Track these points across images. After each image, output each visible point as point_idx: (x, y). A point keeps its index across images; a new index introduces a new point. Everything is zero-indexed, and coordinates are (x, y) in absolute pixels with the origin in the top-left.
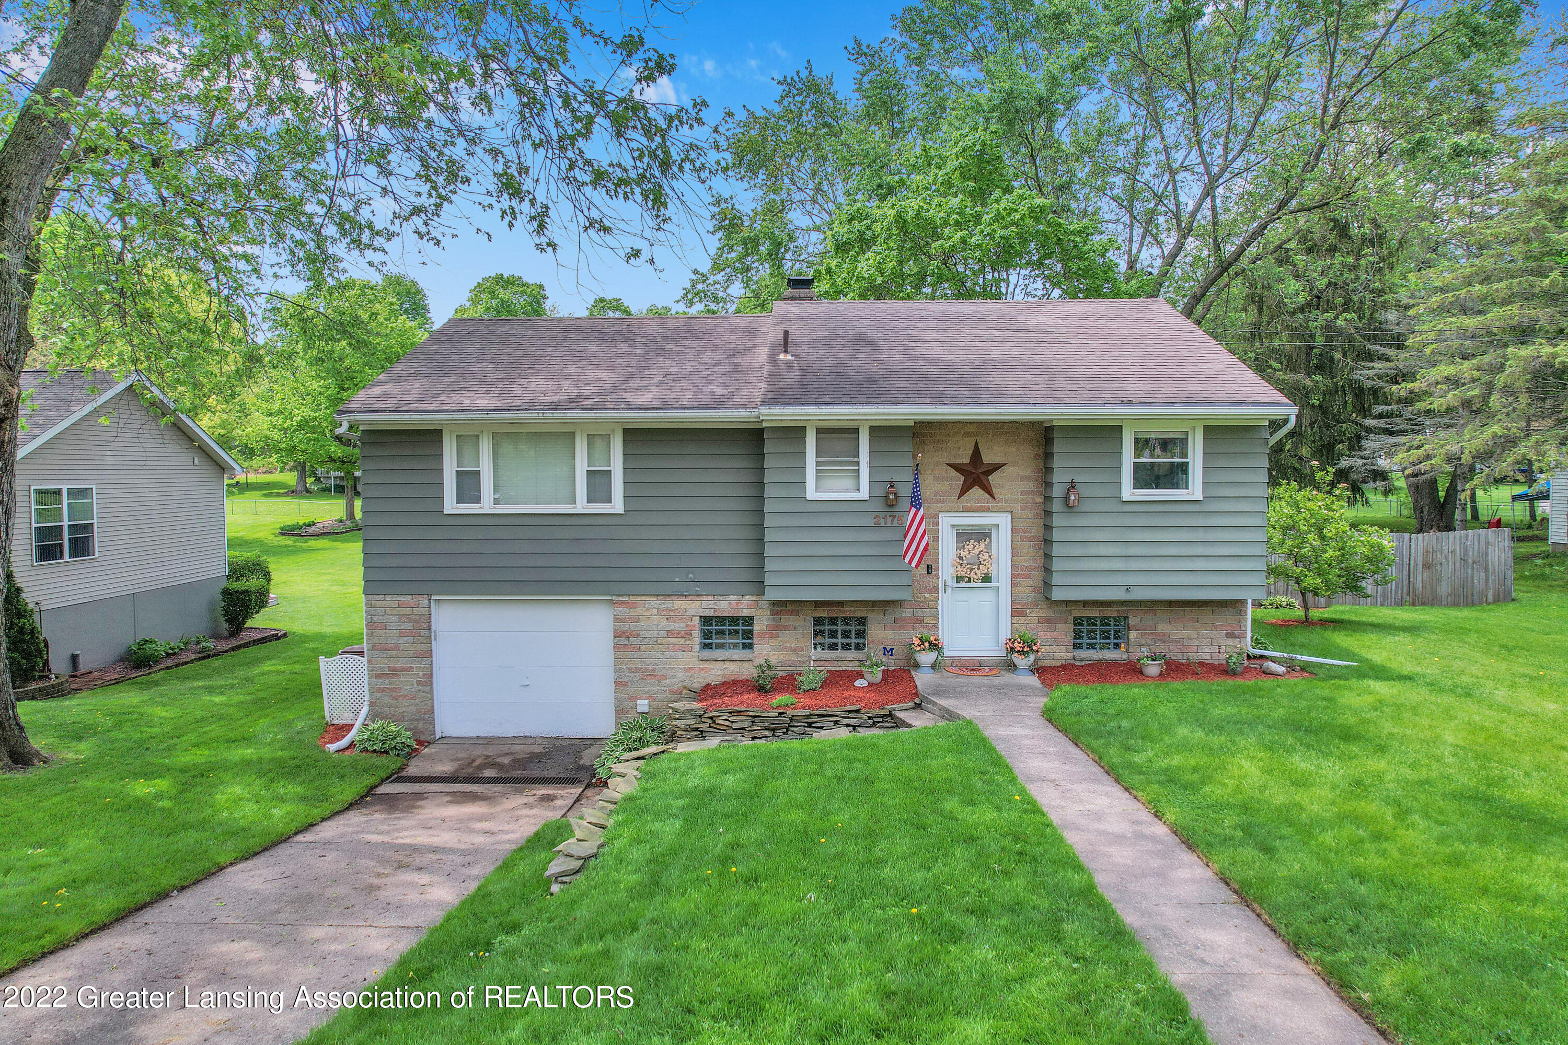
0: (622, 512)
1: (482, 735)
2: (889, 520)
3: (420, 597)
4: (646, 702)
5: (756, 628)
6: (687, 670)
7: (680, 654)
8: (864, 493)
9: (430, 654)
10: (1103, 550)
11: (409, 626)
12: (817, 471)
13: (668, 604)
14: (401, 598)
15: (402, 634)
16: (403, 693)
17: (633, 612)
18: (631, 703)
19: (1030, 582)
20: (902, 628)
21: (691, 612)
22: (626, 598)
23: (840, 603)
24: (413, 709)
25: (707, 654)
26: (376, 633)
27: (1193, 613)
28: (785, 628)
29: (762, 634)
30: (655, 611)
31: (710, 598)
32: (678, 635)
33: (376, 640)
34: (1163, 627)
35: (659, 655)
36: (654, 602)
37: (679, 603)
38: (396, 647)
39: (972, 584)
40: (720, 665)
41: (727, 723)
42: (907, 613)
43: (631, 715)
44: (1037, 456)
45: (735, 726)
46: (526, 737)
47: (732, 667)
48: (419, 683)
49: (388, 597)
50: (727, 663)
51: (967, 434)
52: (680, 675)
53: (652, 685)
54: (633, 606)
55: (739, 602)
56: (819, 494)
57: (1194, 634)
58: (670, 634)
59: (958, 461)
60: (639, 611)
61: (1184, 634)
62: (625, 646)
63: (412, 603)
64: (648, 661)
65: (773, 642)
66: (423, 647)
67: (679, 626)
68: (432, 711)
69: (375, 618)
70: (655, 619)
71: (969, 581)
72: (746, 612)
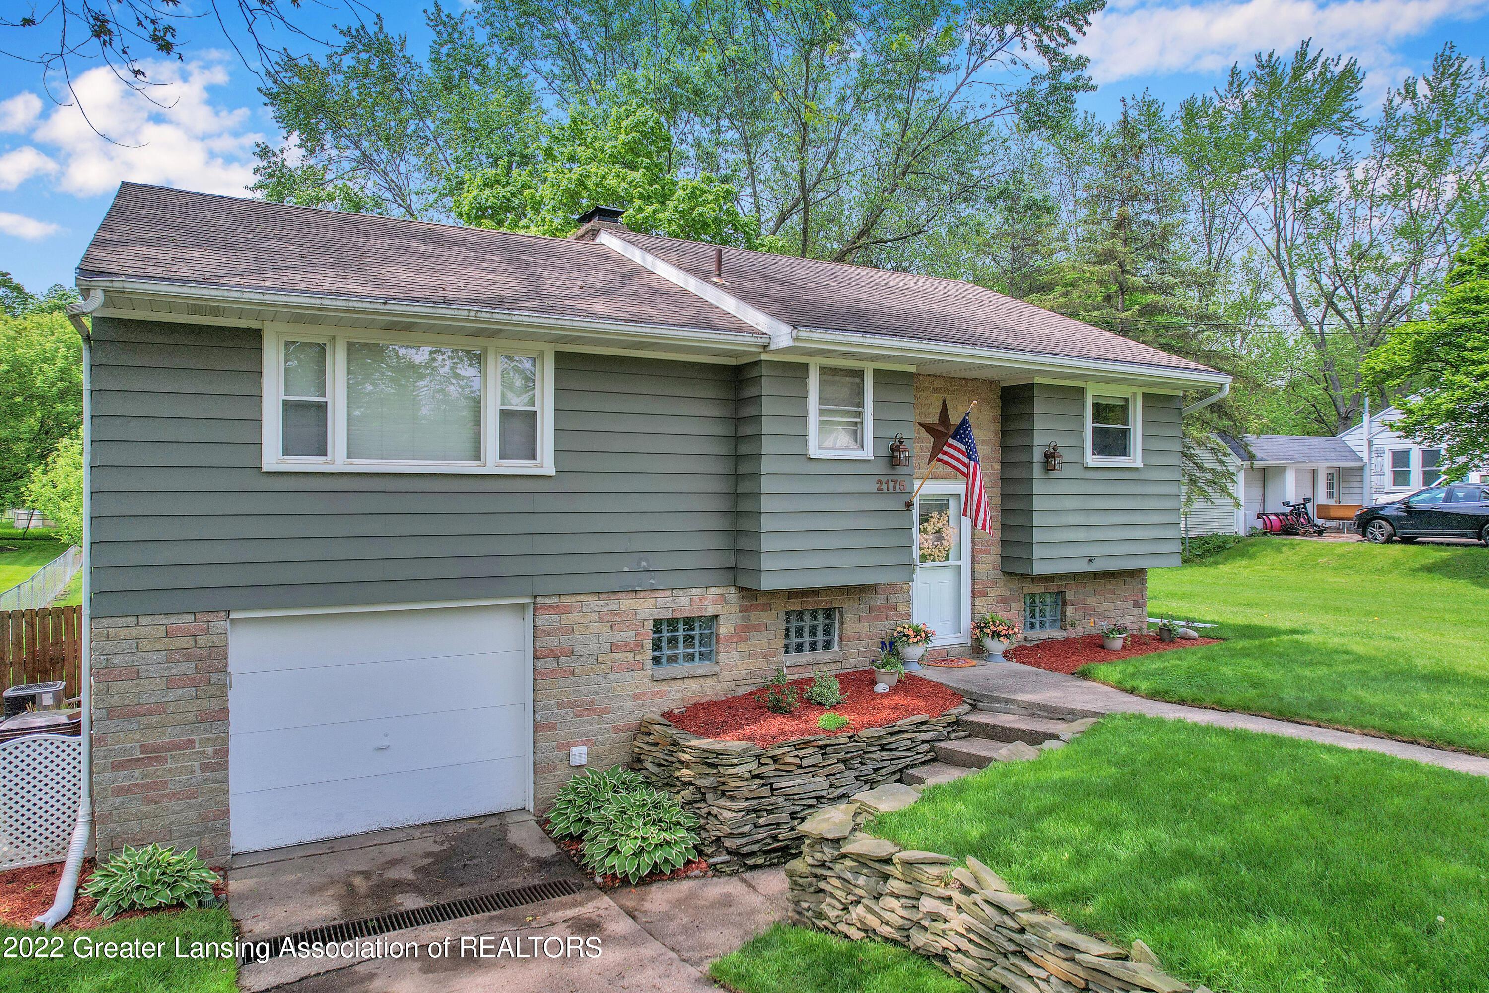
0: (552, 472)
1: (307, 839)
2: (891, 484)
3: (210, 616)
4: (584, 749)
5: (723, 630)
6: (636, 697)
7: (628, 674)
8: (868, 453)
9: (222, 715)
10: (1072, 519)
11: (187, 668)
12: (822, 422)
13: (613, 606)
14: (173, 620)
15: (171, 683)
16: (171, 788)
17: (566, 620)
18: (562, 754)
19: (990, 558)
20: (877, 618)
21: (643, 615)
22: (555, 600)
23: (814, 592)
24: (192, 815)
25: (662, 671)
26: (115, 687)
27: (1110, 584)
28: (755, 628)
29: (730, 637)
30: (595, 616)
31: (668, 593)
32: (624, 648)
33: (116, 700)
34: (1091, 601)
35: (600, 678)
36: (594, 603)
37: (628, 603)
38: (160, 708)
39: (937, 563)
40: (679, 685)
41: (797, 761)
42: (879, 600)
43: (561, 771)
44: (994, 419)
45: (805, 762)
46: (383, 831)
47: (693, 686)
48: (204, 767)
49: (143, 620)
50: (687, 681)
51: (935, 390)
52: (628, 704)
53: (590, 724)
54: (567, 610)
55: (702, 597)
56: (822, 452)
57: (1112, 606)
58: (614, 647)
59: (928, 420)
60: (574, 617)
61: (1105, 606)
62: (553, 670)
63: (193, 627)
64: (585, 689)
65: (742, 647)
66: (215, 703)
67: (626, 636)
68: (226, 813)
69: (117, 660)
70: (595, 627)
71: (933, 560)
72: (711, 611)
